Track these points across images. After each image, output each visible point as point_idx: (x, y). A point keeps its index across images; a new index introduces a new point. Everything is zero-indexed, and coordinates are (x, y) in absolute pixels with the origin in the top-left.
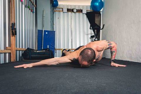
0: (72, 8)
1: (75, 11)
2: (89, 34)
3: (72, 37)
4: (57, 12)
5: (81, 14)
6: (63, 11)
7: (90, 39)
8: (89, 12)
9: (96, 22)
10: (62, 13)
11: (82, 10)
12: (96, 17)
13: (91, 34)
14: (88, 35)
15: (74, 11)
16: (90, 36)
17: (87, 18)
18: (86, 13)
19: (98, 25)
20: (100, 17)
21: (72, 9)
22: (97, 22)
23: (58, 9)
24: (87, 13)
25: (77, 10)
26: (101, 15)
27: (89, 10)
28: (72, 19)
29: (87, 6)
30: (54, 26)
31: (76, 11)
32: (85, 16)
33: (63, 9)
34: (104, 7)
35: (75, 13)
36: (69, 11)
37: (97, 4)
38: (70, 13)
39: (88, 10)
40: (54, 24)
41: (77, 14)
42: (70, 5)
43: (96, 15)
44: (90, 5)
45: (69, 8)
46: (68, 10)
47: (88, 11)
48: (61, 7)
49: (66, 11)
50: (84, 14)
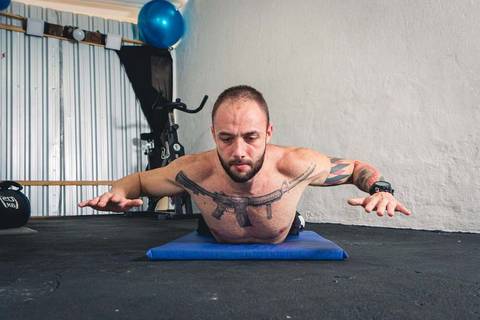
0: (63, 25)
2: (130, 126)
3: (62, 133)
5: (99, 49)
6: (25, 27)
7: (135, 142)
9: (153, 85)
10: (18, 37)
11: (103, 37)
12: (153, 67)
13: (138, 126)
15: (75, 36)
16: (133, 134)
17: (123, 69)
18: (118, 49)
20: (168, 68)
21: (67, 28)
22: (157, 84)
23: (4, 18)
24: (123, 47)
25: (86, 32)
26: (171, 61)
27: (131, 39)
28: (61, 63)
29: (121, 25)
31: (82, 38)
32: (116, 60)
33: (24, 21)
34: (186, 35)
35: (75, 42)
36: (52, 34)
37: (165, 22)
38: (53, 41)
39: (126, 38)
41: (85, 48)
42: (57, 12)
43: (154, 59)
44: (135, 21)
45: (51, 22)
46: (50, 30)
47: (126, 44)
48: (16, 13)
49: (41, 33)
50: (111, 52)
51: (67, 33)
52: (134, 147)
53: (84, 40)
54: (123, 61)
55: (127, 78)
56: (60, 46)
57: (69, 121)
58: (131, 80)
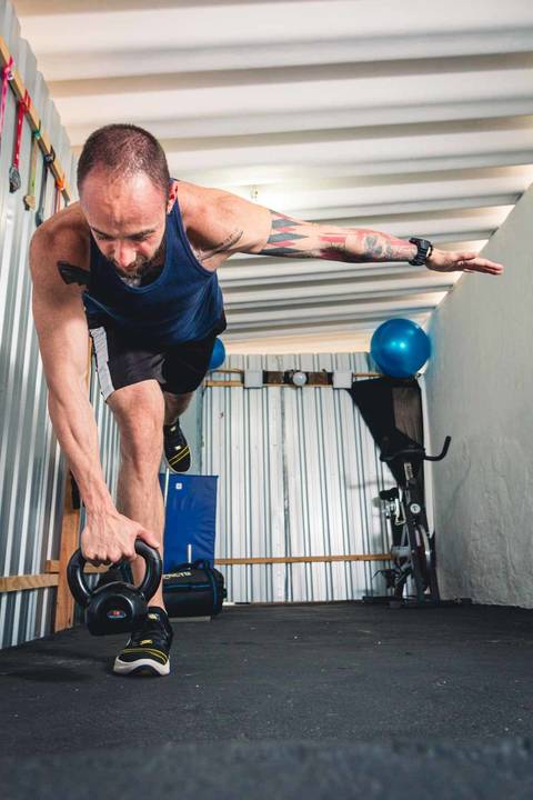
0: (284, 370)
1: (300, 378)
2: (370, 483)
3: (286, 498)
4: (216, 390)
5: (326, 391)
6: (243, 381)
7: (377, 503)
8: (361, 382)
9: (399, 426)
10: (237, 391)
11: (330, 375)
12: (396, 403)
13: (380, 481)
14: (363, 486)
15: (294, 380)
16: (373, 492)
17: (357, 411)
18: (349, 386)
19: (410, 435)
20: (416, 402)
21: (287, 373)
22: (403, 424)
23: (223, 374)
24: (355, 384)
25: (307, 374)
26: (420, 390)
27: (365, 371)
28: (283, 414)
29: (352, 357)
30: (204, 449)
31: (304, 381)
32: (347, 399)
33: (242, 374)
34: (433, 357)
35: (297, 387)
36: (272, 383)
37: (403, 345)
38: (274, 390)
39: (358, 372)
40: (204, 440)
41: (310, 391)
42: (277, 357)
43: (396, 391)
44: (368, 349)
45: (270, 369)
46: (269, 378)
47: (359, 379)
48: (234, 366)
49: (260, 383)
50: (342, 392)
51: (286, 379)
52: (376, 511)
53: (307, 383)
54: (356, 401)
55: (362, 422)
56: (282, 394)
57: (294, 481)
58: (368, 423)
